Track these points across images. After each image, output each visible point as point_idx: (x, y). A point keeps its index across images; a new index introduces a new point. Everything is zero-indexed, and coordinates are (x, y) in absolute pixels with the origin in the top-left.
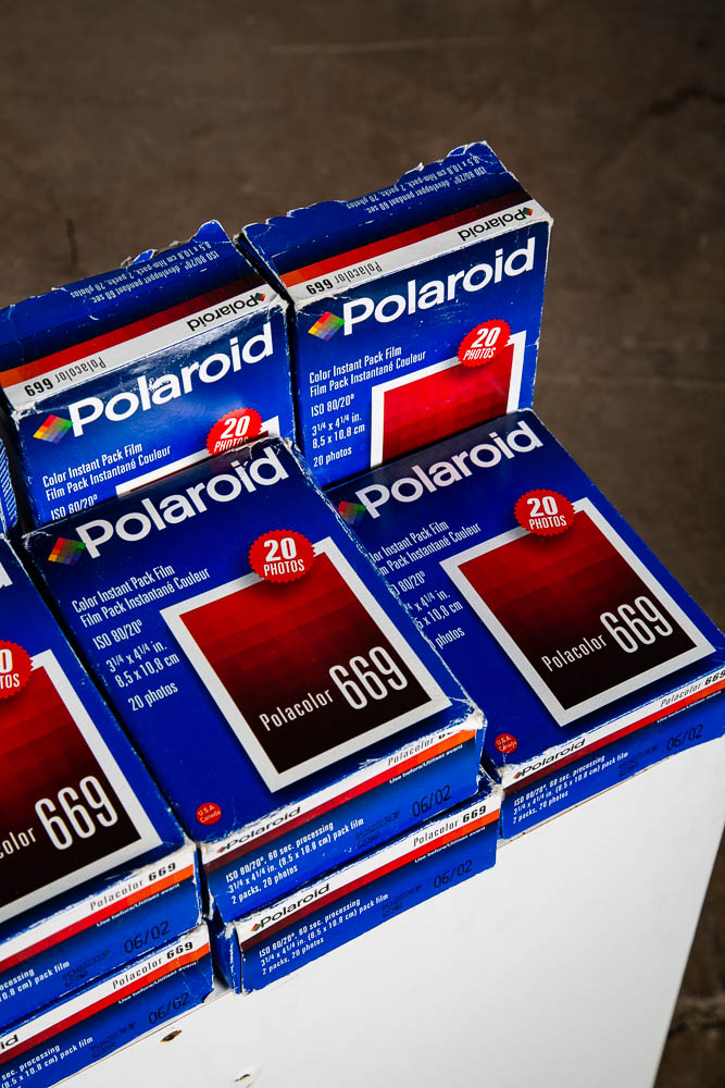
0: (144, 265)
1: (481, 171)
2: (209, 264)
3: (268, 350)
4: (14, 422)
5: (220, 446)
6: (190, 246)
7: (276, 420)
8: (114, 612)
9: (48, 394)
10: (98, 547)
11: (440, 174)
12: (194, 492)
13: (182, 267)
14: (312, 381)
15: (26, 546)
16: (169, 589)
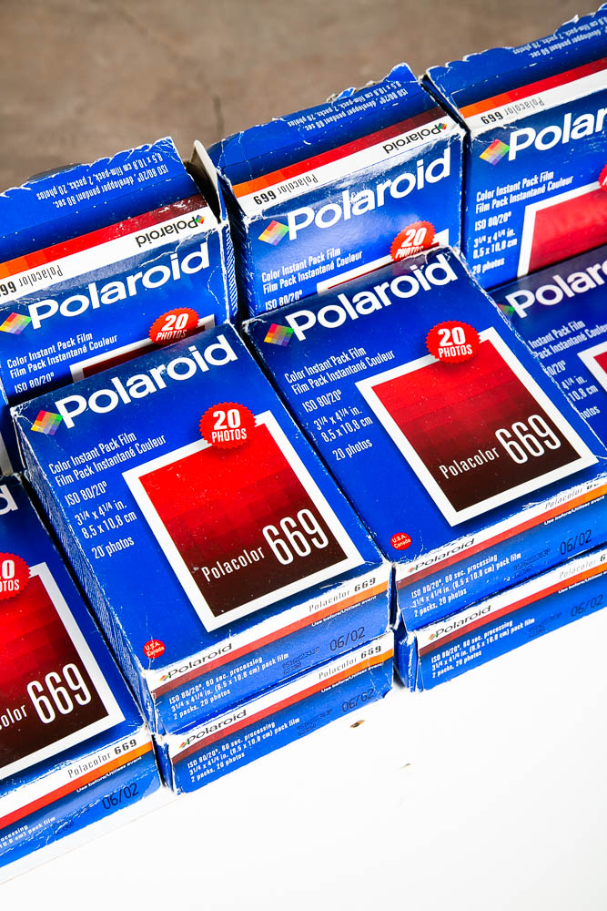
0: (346, 100)
2: (399, 99)
3: (446, 172)
4: (244, 225)
5: (401, 253)
6: (383, 85)
7: (446, 232)
8: (318, 383)
9: (272, 203)
10: (304, 332)
11: (592, 24)
12: (380, 290)
13: (378, 103)
14: (478, 200)
15: (246, 329)
16: (361, 366)
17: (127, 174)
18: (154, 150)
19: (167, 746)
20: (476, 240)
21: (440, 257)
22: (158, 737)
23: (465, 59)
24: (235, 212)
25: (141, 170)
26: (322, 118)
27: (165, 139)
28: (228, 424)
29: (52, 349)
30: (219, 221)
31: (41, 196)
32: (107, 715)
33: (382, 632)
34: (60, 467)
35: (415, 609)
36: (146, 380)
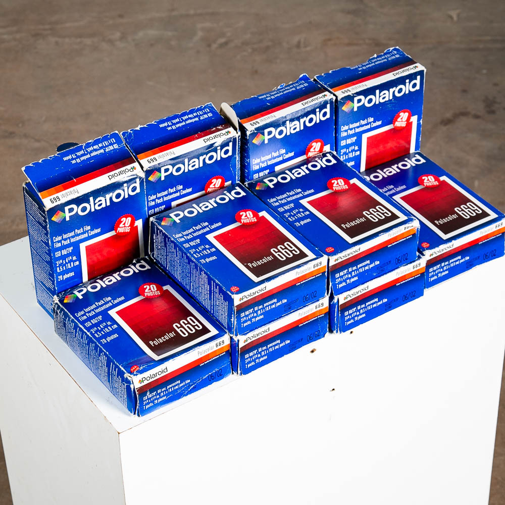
0: (282, 88)
1: (397, 56)
2: (305, 87)
3: (328, 116)
4: (247, 135)
5: (310, 154)
6: (297, 82)
7: (329, 145)
8: (283, 202)
9: (258, 125)
10: (273, 185)
11: (383, 57)
12: (304, 168)
13: (296, 89)
14: (342, 130)
15: (247, 186)
16: (301, 195)
17: (195, 117)
18: (205, 108)
20: (342, 151)
21: (328, 155)
22: (234, 337)
24: (243, 130)
25: (201, 115)
26: (273, 95)
27: (209, 103)
29: (166, 193)
30: (237, 133)
31: (161, 126)
32: (210, 332)
34: (178, 236)
35: (337, 284)
36: (207, 204)
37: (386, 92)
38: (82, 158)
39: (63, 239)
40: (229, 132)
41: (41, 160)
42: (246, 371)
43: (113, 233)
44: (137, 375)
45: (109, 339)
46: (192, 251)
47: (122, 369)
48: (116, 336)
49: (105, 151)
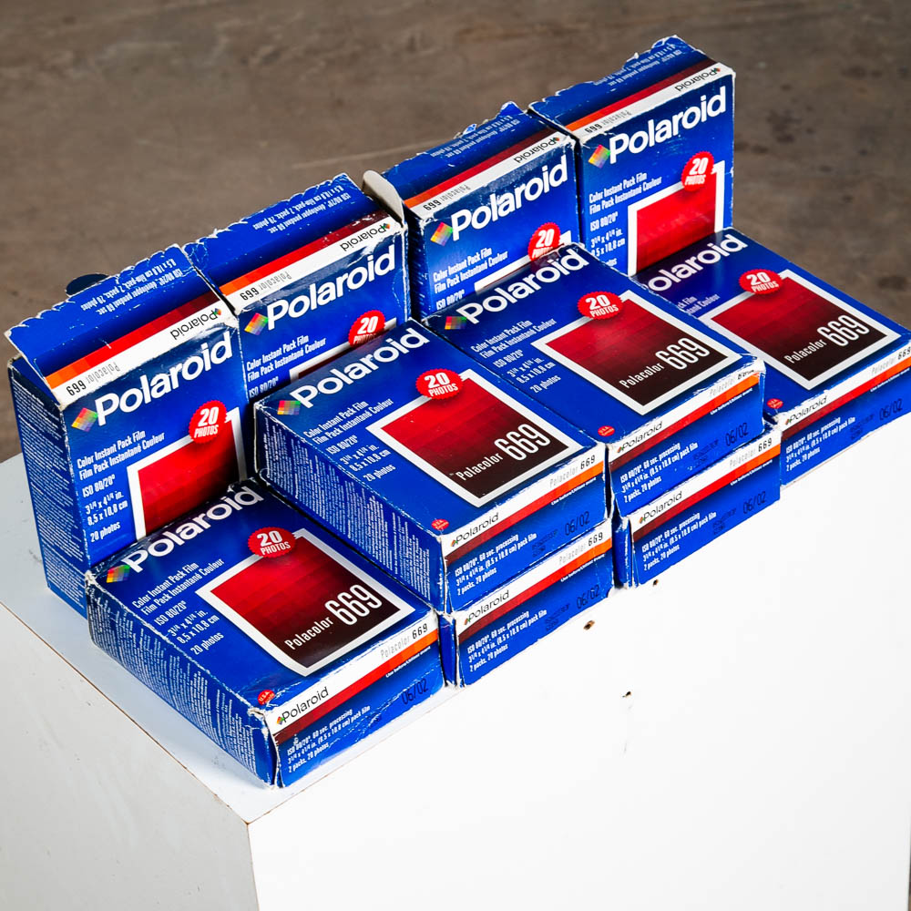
0: (472, 134)
1: (678, 53)
2: (515, 127)
3: (564, 178)
4: (419, 229)
5: (537, 253)
6: (498, 119)
7: (569, 233)
8: (501, 348)
9: (438, 208)
10: (477, 318)
11: (651, 58)
12: (529, 279)
13: (498, 131)
14: (591, 202)
15: (427, 324)
16: (532, 332)
17: (318, 203)
18: (335, 184)
19: (454, 621)
20: (593, 240)
21: (570, 251)
22: (446, 616)
23: (557, 94)
24: (412, 219)
25: (328, 199)
26: (457, 148)
27: (340, 175)
28: (439, 383)
29: (279, 352)
30: (402, 226)
31: (257, 226)
32: (399, 610)
33: (601, 520)
34: (313, 433)
35: (625, 494)
36: (360, 366)
37: (666, 122)
38: (118, 303)
39: (95, 462)
40: (386, 226)
41: (40, 314)
42: (470, 678)
43: (186, 441)
44: (272, 708)
45: (206, 644)
46: (346, 459)
47: (242, 699)
48: (218, 637)
49: (158, 285)
